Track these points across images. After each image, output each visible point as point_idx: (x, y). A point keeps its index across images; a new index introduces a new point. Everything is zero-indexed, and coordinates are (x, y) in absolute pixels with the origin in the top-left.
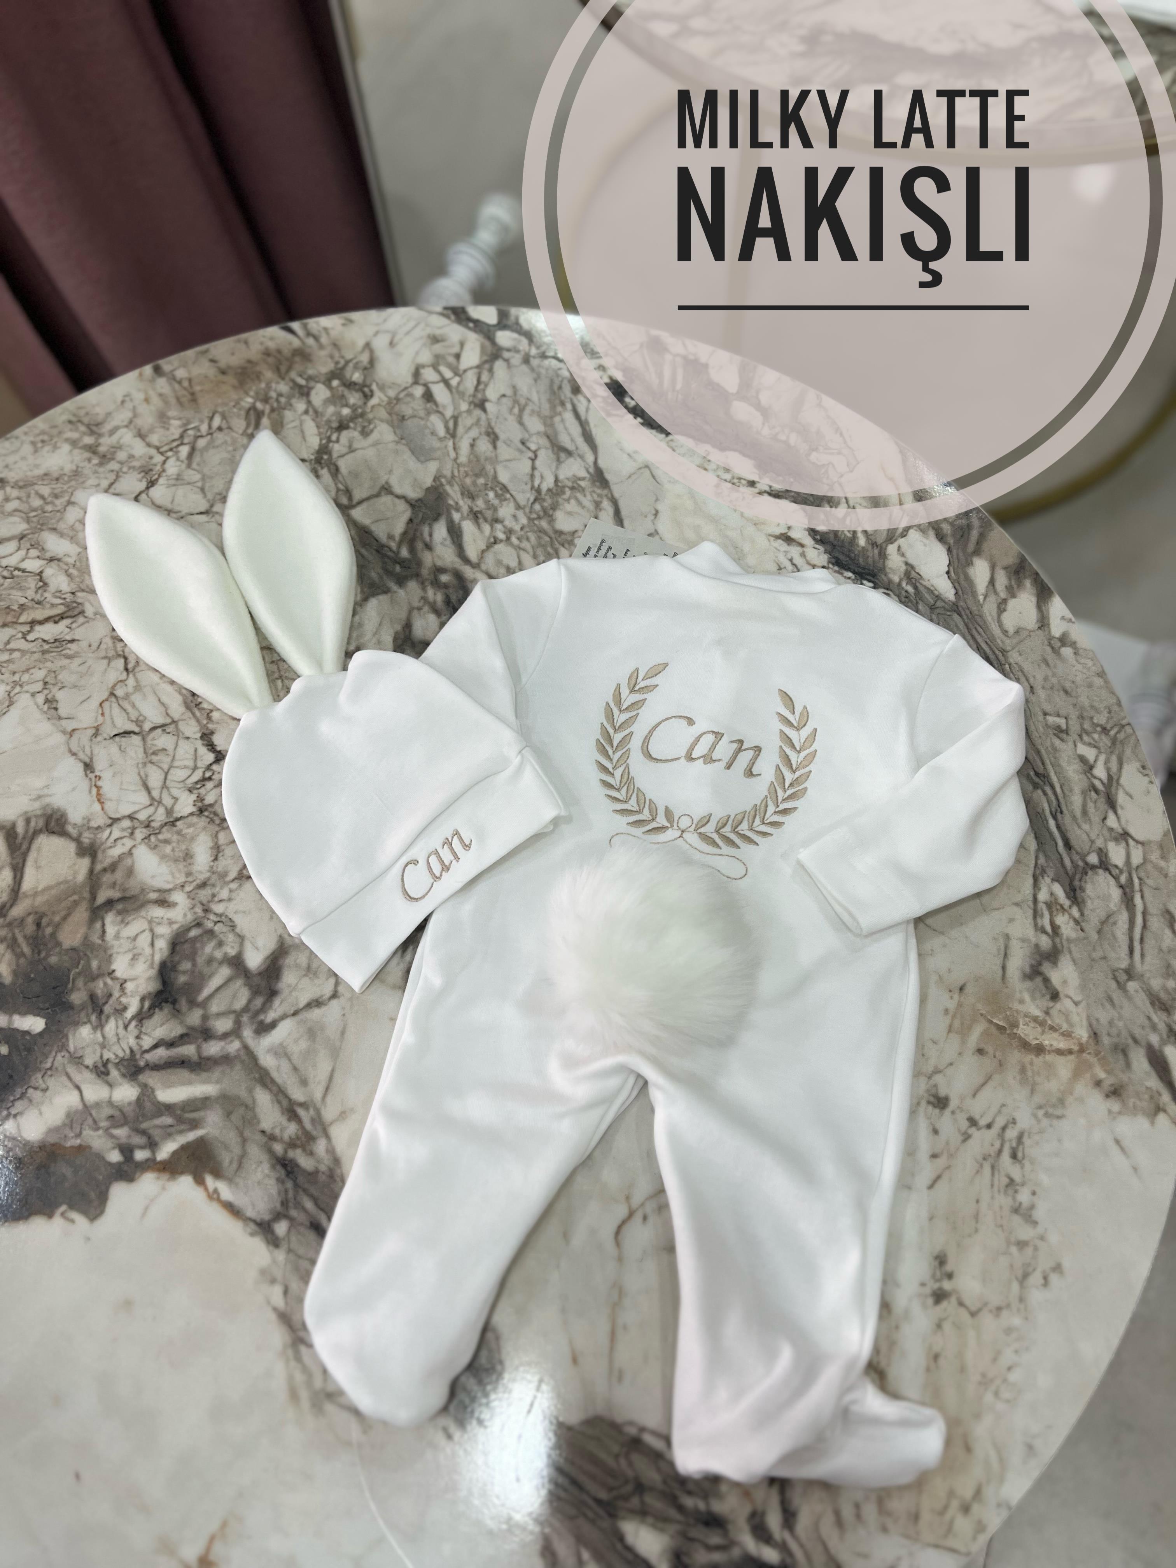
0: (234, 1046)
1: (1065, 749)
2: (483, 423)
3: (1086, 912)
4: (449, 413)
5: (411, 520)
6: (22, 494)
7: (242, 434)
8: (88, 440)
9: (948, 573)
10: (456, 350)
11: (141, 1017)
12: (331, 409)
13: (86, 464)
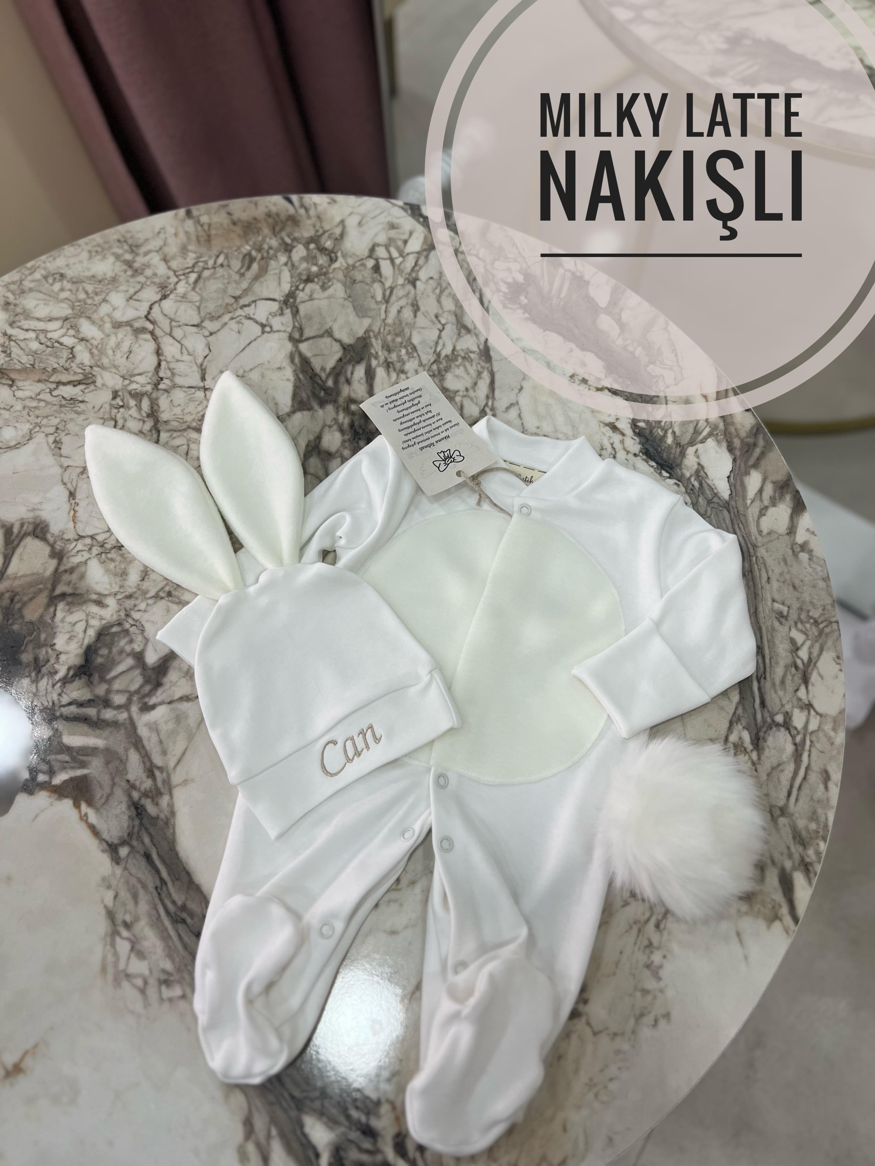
0: (123, 716)
1: (782, 630)
2: (411, 296)
3: (763, 757)
4: (388, 284)
5: (340, 360)
6: (74, 288)
7: (237, 272)
8: (128, 257)
9: (729, 477)
10: (405, 237)
11: (65, 681)
12: (304, 265)
13: (122, 274)
